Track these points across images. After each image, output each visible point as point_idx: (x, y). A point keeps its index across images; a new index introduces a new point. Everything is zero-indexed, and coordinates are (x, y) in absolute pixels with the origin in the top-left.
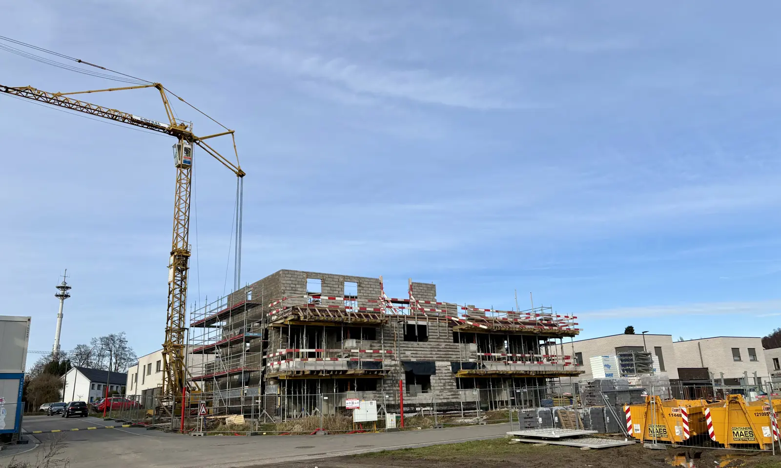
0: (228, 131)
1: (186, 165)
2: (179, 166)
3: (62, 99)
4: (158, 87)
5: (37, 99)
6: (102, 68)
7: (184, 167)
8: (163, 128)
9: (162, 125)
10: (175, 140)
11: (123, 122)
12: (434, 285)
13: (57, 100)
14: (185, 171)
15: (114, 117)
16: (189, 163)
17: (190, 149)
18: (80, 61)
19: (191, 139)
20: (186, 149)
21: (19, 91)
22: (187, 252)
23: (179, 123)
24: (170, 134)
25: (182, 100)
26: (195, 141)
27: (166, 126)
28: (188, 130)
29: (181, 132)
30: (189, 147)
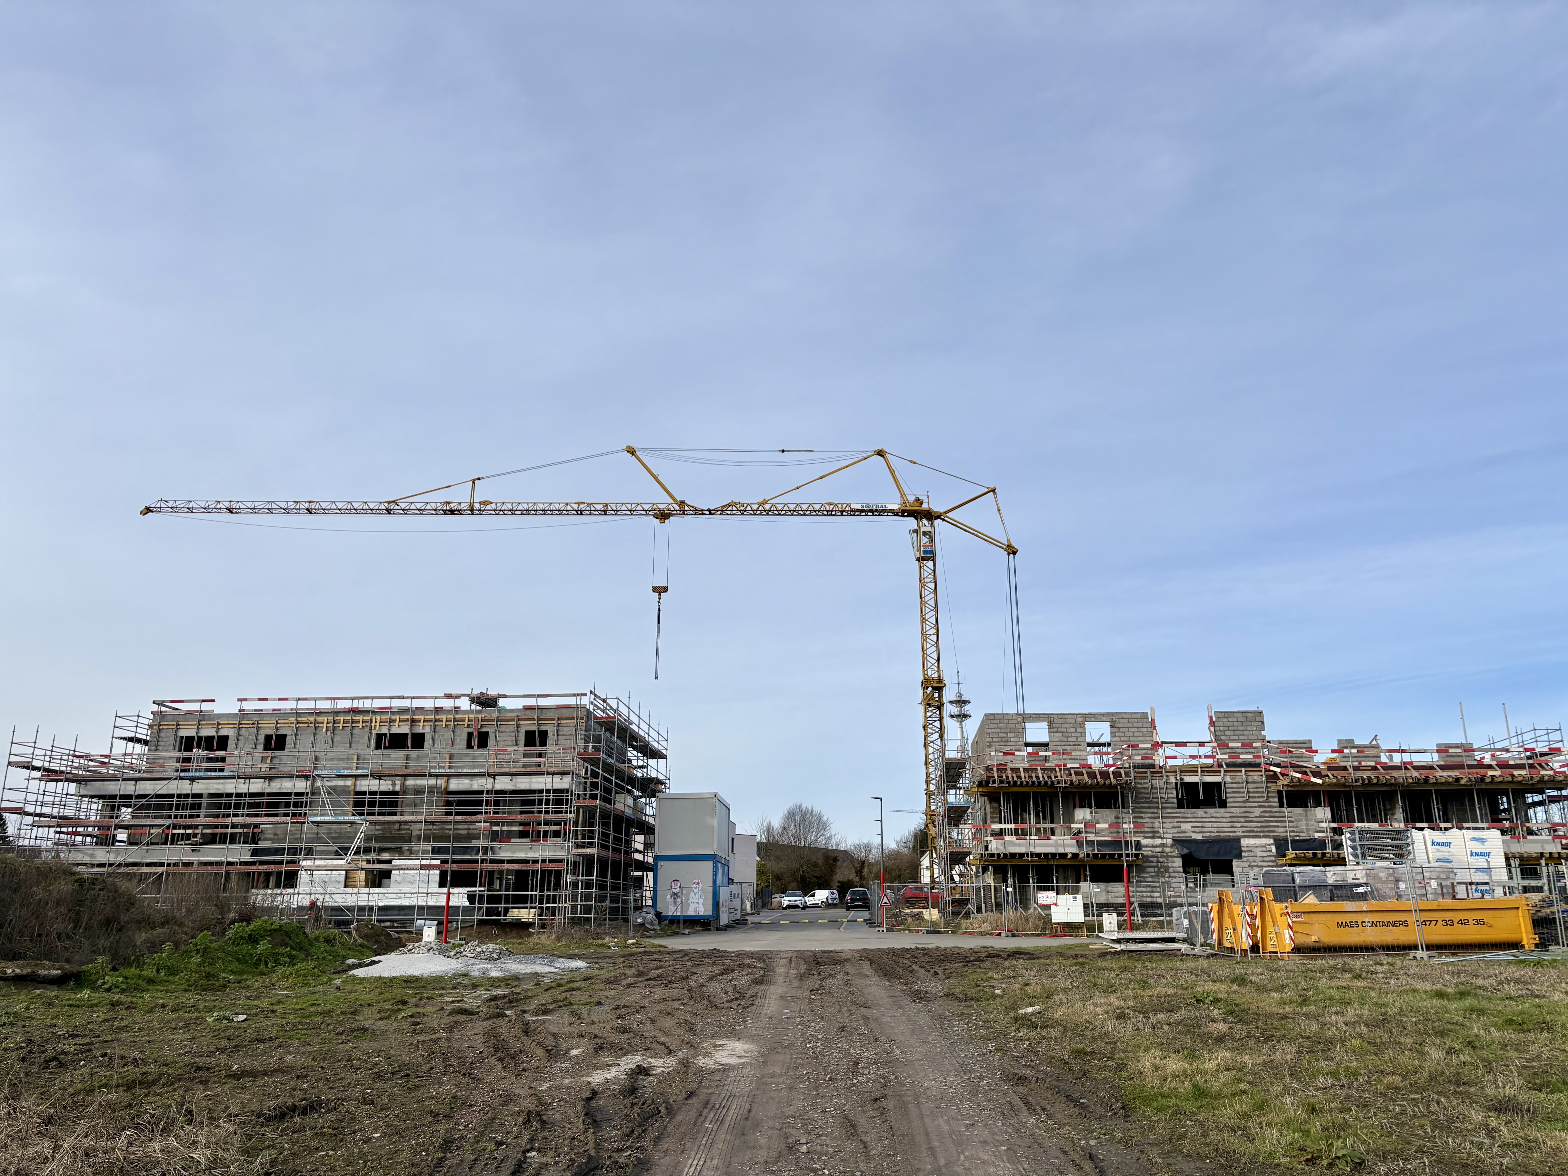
0: (987, 490)
1: (928, 556)
2: (918, 559)
3: (767, 507)
4: (880, 453)
5: (743, 514)
6: (810, 451)
7: (924, 559)
8: (892, 511)
9: (890, 507)
10: (912, 523)
11: (842, 515)
12: (1261, 712)
13: (764, 510)
14: (930, 564)
15: (830, 513)
16: (932, 552)
17: (930, 532)
18: (783, 451)
19: (930, 516)
20: (925, 533)
21: (721, 511)
22: (940, 680)
23: (911, 499)
24: (903, 516)
25: (915, 463)
26: (938, 517)
27: (896, 507)
28: (925, 506)
29: (916, 511)
30: (929, 529)
